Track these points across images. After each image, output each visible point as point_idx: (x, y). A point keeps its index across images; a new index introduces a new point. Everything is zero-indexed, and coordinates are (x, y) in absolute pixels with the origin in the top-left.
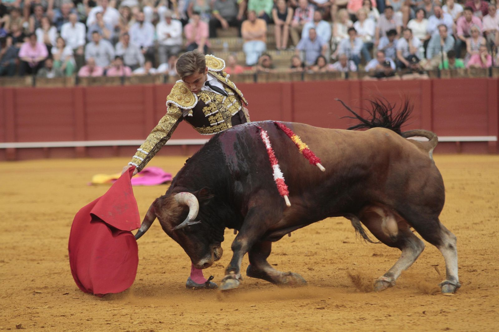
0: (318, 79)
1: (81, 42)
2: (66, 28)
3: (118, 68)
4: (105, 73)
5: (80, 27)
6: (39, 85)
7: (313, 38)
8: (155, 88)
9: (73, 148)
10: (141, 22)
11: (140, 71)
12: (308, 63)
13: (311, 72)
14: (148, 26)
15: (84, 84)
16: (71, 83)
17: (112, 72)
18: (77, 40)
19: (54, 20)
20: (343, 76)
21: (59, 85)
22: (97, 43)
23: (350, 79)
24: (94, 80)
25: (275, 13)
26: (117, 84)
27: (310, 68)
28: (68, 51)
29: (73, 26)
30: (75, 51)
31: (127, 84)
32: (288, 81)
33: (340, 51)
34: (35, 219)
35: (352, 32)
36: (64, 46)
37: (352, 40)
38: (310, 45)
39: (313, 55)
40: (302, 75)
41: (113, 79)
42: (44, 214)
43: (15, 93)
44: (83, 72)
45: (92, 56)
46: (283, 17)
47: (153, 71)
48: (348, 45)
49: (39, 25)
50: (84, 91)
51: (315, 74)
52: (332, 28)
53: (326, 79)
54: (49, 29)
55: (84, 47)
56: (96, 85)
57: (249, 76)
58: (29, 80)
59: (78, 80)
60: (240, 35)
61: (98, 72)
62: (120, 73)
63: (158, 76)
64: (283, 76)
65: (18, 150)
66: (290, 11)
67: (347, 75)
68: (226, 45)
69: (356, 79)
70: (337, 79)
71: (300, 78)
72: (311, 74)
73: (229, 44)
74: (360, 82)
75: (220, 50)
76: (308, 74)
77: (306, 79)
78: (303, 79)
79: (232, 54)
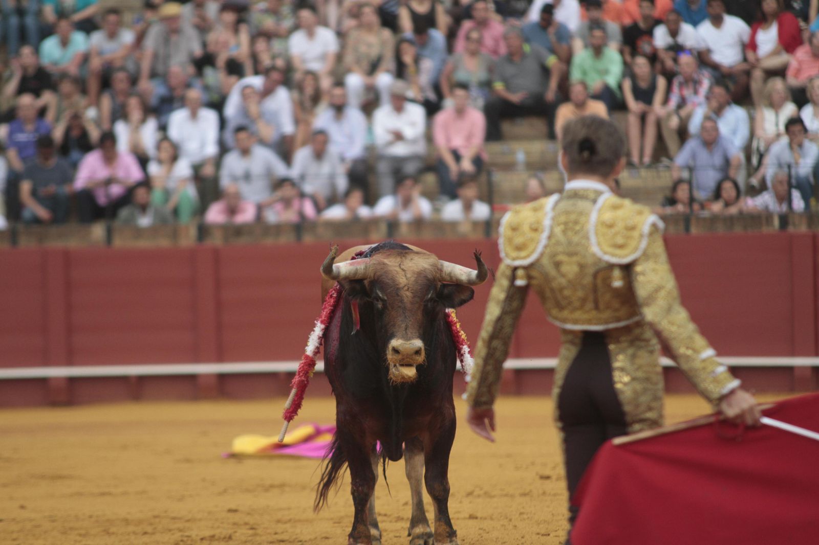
0: (721, 229)
1: (211, 149)
2: (178, 120)
5: (209, 117)
6: (119, 242)
7: (711, 140)
9: (192, 378)
10: (339, 109)
11: (336, 213)
12: (701, 195)
13: (706, 214)
14: (354, 115)
15: (216, 240)
16: (188, 238)
18: (203, 145)
19: (153, 101)
20: (776, 222)
21: (164, 243)
22: (245, 152)
23: (791, 229)
24: (238, 231)
25: (627, 85)
26: (286, 239)
27: (703, 207)
28: (183, 169)
29: (194, 115)
30: (197, 169)
31: (308, 239)
33: (769, 170)
34: (107, 533)
35: (796, 128)
36: (174, 158)
37: (796, 145)
38: (703, 156)
39: (708, 178)
40: (687, 220)
41: (278, 229)
42: (127, 522)
43: (67, 257)
44: (215, 214)
45: (235, 178)
46: (645, 95)
47: (364, 212)
48: (787, 157)
49: (120, 113)
50: (216, 254)
51: (714, 219)
52: (752, 120)
53: (738, 230)
54: (143, 121)
55: (218, 161)
56: (243, 241)
58: (98, 231)
59: (204, 231)
60: (552, 135)
61: (247, 215)
63: (374, 222)
65: (72, 381)
66: (661, 82)
67: (784, 221)
68: (521, 157)
69: (803, 229)
70: (765, 230)
71: (681, 227)
72: (705, 219)
73: (527, 153)
74: (814, 237)
75: (509, 167)
76: (698, 219)
77: (694, 230)
78: (687, 229)
79: (535, 176)
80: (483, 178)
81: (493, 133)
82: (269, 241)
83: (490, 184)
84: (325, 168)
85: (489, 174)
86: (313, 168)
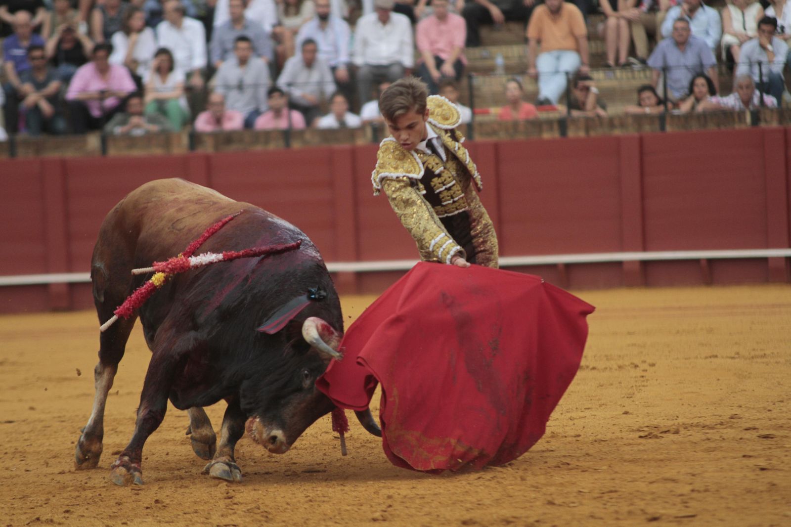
1: (199, 62)
3: (277, 113)
4: (248, 124)
6: (113, 152)
7: (682, 41)
8: (354, 153)
10: (324, 18)
15: (207, 148)
16: (181, 147)
17: (264, 122)
18: (191, 57)
20: (748, 118)
21: (157, 151)
23: (763, 125)
24: (228, 138)
26: (274, 146)
27: (676, 105)
31: (296, 145)
32: (631, 132)
40: (662, 119)
41: (267, 135)
43: (64, 165)
44: (203, 123)
50: (208, 161)
53: (712, 127)
56: (233, 148)
57: (549, 123)
58: (93, 141)
59: (195, 139)
60: (526, 41)
61: (234, 122)
62: (283, 124)
64: (620, 121)
67: (756, 117)
68: (500, 61)
69: (775, 125)
70: (737, 126)
71: (657, 126)
72: (678, 117)
73: (506, 58)
74: (785, 132)
75: (489, 71)
76: (673, 117)
77: (669, 129)
78: (663, 128)
79: (514, 80)
80: (464, 82)
81: (473, 40)
82: (259, 148)
83: (471, 88)
84: (315, 76)
85: (470, 78)
86: (303, 76)
